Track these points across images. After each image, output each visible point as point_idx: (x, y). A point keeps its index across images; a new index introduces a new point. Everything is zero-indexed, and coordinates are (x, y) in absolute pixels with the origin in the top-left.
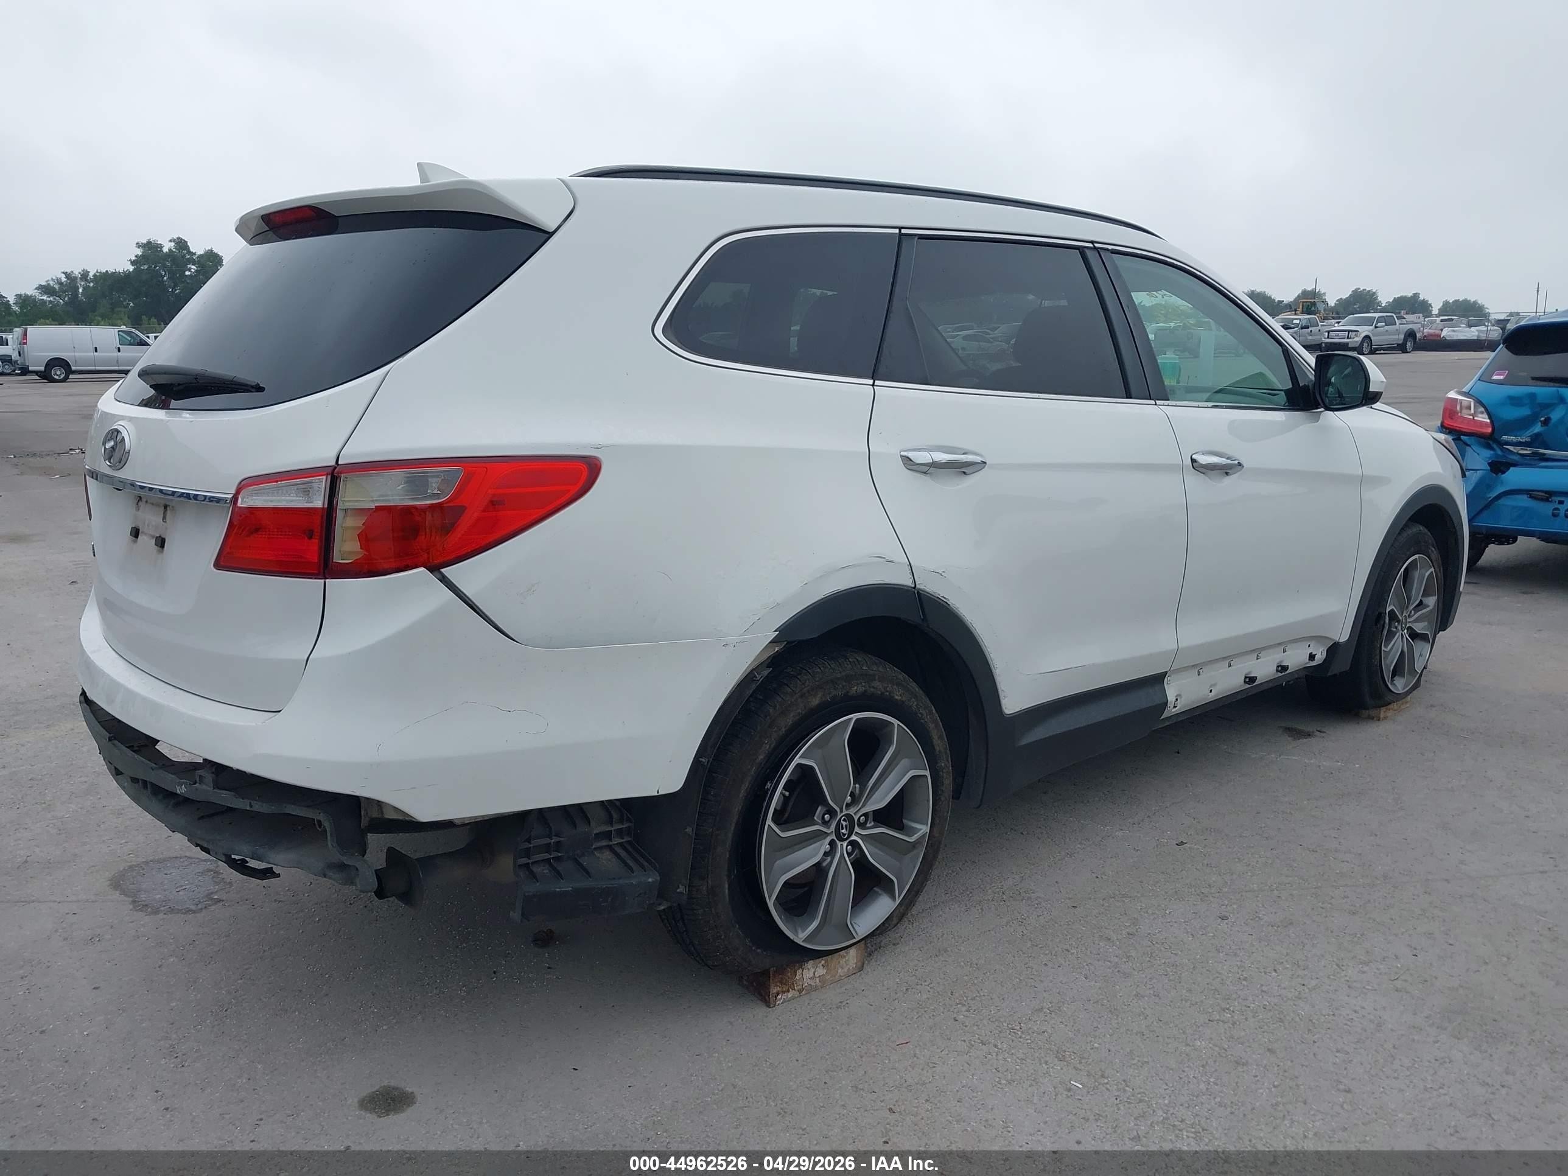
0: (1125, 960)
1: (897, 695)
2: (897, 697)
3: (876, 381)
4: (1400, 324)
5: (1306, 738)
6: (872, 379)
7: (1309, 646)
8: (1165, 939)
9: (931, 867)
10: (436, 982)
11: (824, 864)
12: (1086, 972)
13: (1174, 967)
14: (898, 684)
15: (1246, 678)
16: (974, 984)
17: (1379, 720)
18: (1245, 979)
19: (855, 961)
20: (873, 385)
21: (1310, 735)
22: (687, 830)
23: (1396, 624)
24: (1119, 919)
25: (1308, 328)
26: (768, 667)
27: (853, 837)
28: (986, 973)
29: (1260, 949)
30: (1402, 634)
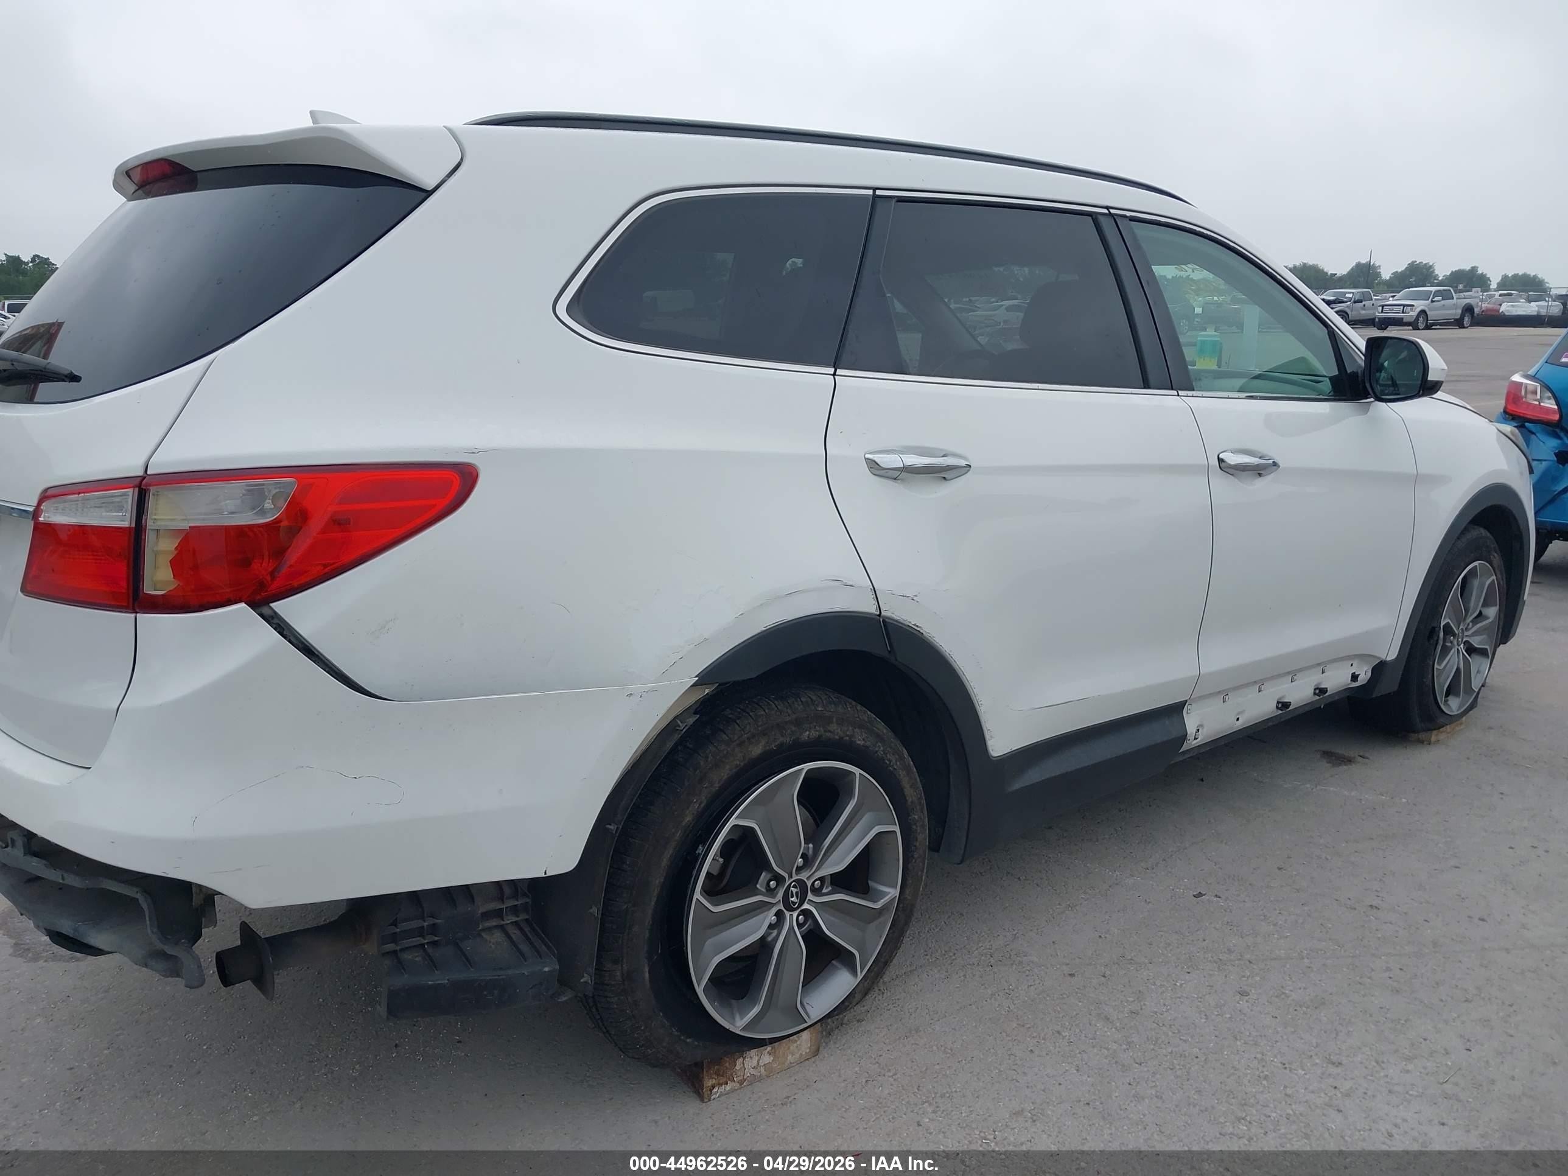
0: (1124, 1047)
1: (859, 740)
2: (859, 742)
3: (838, 370)
4: (1457, 298)
5: (1345, 765)
6: (834, 367)
7: (1352, 665)
8: (1174, 1020)
9: (902, 933)
10: (328, 1056)
11: (770, 939)
12: (1077, 1062)
13: (1182, 1059)
14: (861, 727)
15: (1278, 702)
16: (945, 1075)
17: (1430, 744)
18: (1266, 1078)
19: (809, 1045)
20: (834, 375)
21: (1350, 761)
22: (591, 911)
23: (1452, 638)
24: (1122, 992)
25: (1361, 302)
26: (695, 713)
27: (806, 906)
28: (962, 1061)
29: (1285, 1037)
30: (1458, 649)
